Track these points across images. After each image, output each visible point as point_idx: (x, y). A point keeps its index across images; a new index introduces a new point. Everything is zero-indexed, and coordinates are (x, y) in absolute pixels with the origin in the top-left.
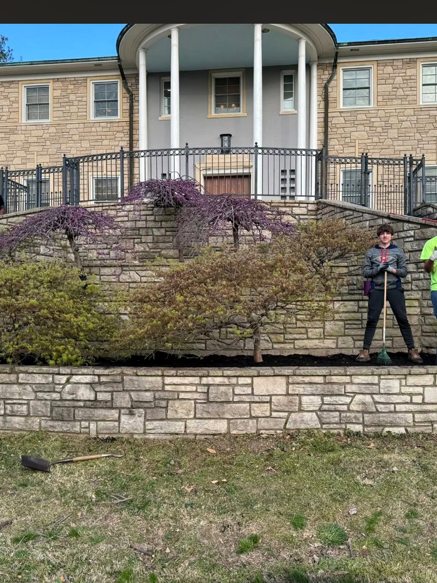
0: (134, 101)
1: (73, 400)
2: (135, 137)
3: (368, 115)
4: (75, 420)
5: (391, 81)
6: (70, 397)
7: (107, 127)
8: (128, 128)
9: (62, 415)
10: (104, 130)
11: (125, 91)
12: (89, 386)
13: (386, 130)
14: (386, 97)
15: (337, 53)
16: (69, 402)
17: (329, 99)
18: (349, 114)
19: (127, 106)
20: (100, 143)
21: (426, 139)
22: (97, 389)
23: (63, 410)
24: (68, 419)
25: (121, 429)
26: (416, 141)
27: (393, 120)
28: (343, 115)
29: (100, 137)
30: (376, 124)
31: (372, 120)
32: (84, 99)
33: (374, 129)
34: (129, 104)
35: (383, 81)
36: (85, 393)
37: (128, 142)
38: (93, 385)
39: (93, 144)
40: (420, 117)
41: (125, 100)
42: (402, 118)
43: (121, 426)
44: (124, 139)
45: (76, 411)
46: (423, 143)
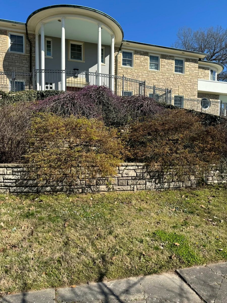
0: (32, 46)
1: (127, 177)
2: (33, 64)
3: (132, 71)
4: (128, 185)
5: (140, 59)
6: (126, 175)
7: (18, 57)
8: (29, 59)
9: (122, 183)
10: (16, 58)
11: (27, 41)
12: (134, 170)
13: (138, 78)
14: (138, 65)
15: (122, 44)
16: (125, 178)
17: (118, 62)
18: (125, 69)
19: (28, 49)
20: (14, 64)
21: (151, 83)
22: (137, 172)
23: (123, 181)
24: (125, 185)
25: (146, 187)
26: (147, 84)
27: (140, 74)
28: (123, 69)
29: (14, 61)
30: (134, 75)
31: (133, 73)
32: (5, 41)
33: (134, 76)
34: (30, 48)
35: (137, 58)
36: (132, 173)
37: (29, 65)
38: (135, 170)
39: (11, 64)
40: (149, 74)
41: (27, 45)
42: (143, 74)
43: (146, 186)
44: (27, 64)
45: (129, 181)
46: (150, 84)
